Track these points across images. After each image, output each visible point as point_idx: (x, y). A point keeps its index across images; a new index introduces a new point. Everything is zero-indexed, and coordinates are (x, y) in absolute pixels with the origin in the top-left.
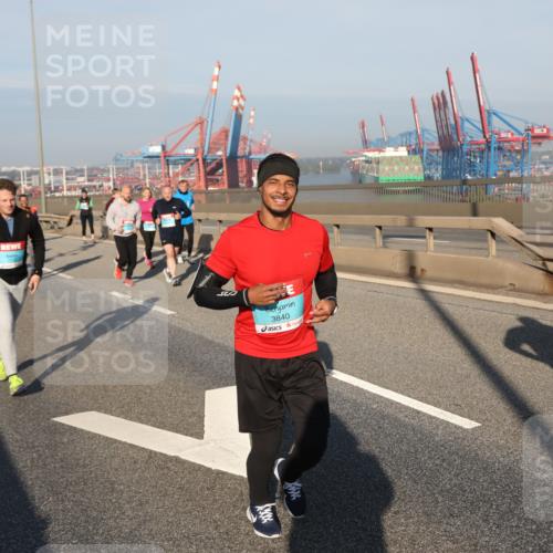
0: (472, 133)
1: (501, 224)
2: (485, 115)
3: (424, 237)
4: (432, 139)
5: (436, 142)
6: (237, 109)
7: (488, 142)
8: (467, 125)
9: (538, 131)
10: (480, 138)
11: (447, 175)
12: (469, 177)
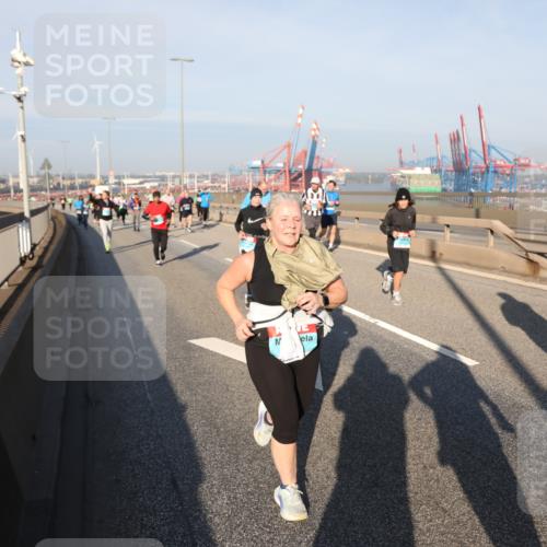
0: (476, 160)
1: (498, 225)
2: (486, 148)
3: (443, 231)
4: (448, 163)
5: (451, 164)
6: (314, 137)
7: (487, 167)
8: (473, 154)
9: (522, 161)
10: (482, 164)
11: (458, 189)
12: (473, 190)
